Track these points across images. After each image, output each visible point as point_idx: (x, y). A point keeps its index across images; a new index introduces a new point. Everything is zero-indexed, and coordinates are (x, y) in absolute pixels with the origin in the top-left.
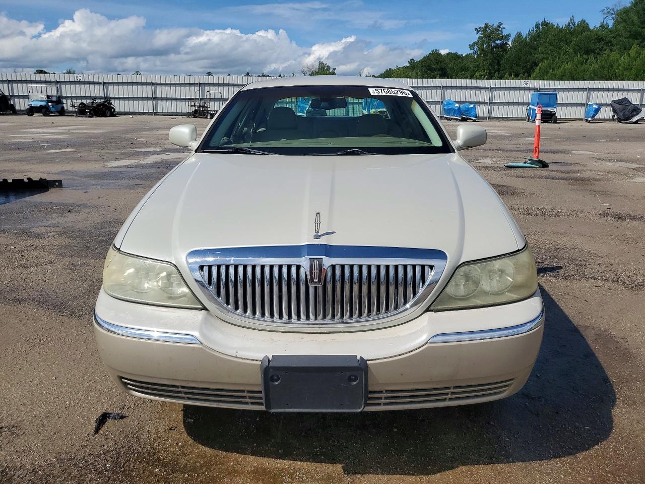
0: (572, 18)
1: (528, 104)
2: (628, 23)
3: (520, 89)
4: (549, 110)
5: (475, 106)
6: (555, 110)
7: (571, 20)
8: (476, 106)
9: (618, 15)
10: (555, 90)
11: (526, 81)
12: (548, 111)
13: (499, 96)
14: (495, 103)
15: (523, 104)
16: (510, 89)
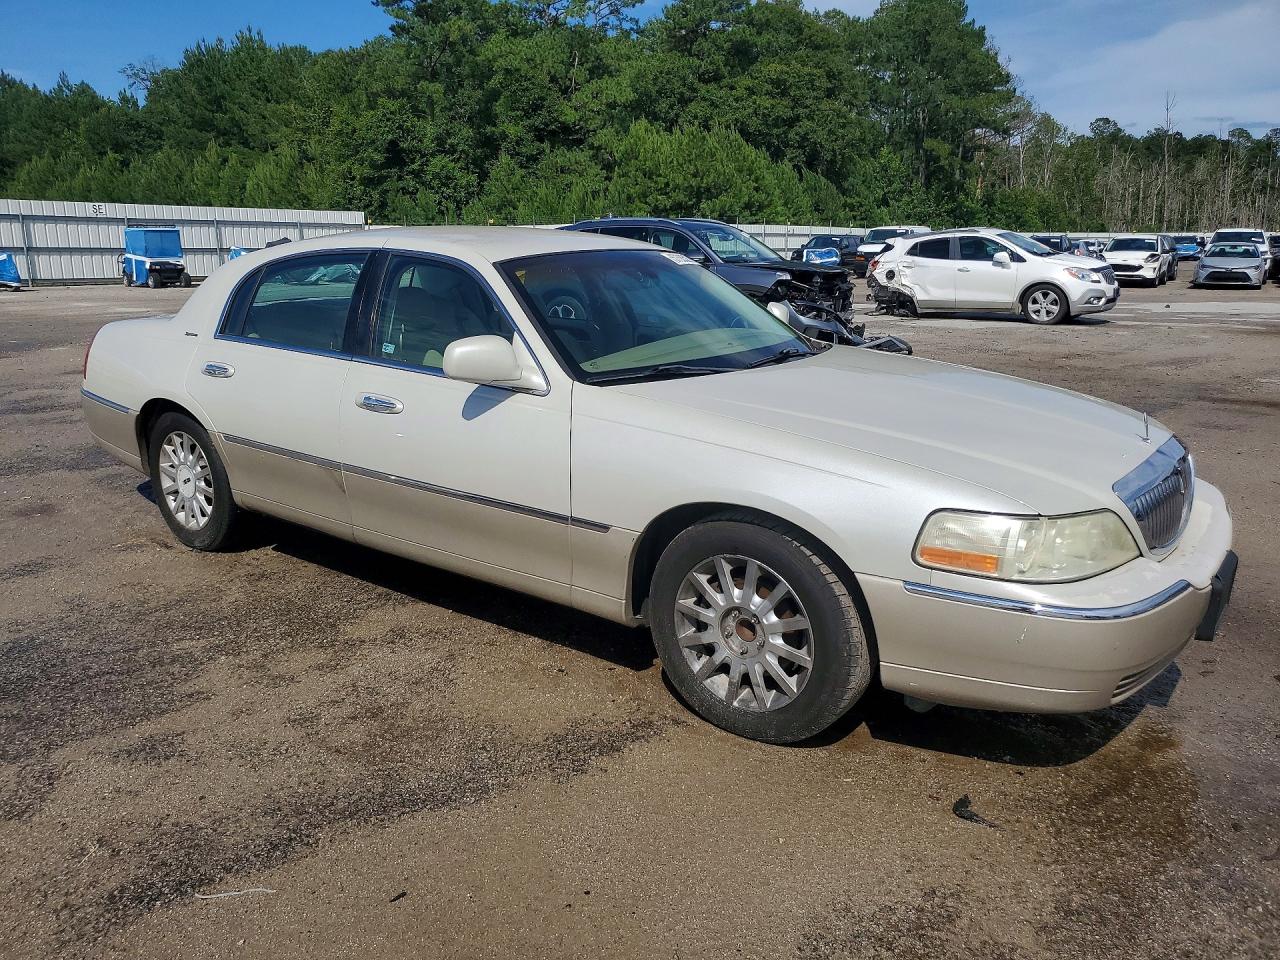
0: (63, 77)
1: (121, 251)
2: (185, 99)
3: (88, 220)
4: (171, 261)
5: (9, 256)
6: (182, 262)
7: (63, 80)
8: (13, 257)
9: (156, 81)
10: (173, 223)
11: (97, 204)
12: (169, 263)
13: (43, 235)
14: (40, 250)
15: (111, 251)
16: (67, 220)
